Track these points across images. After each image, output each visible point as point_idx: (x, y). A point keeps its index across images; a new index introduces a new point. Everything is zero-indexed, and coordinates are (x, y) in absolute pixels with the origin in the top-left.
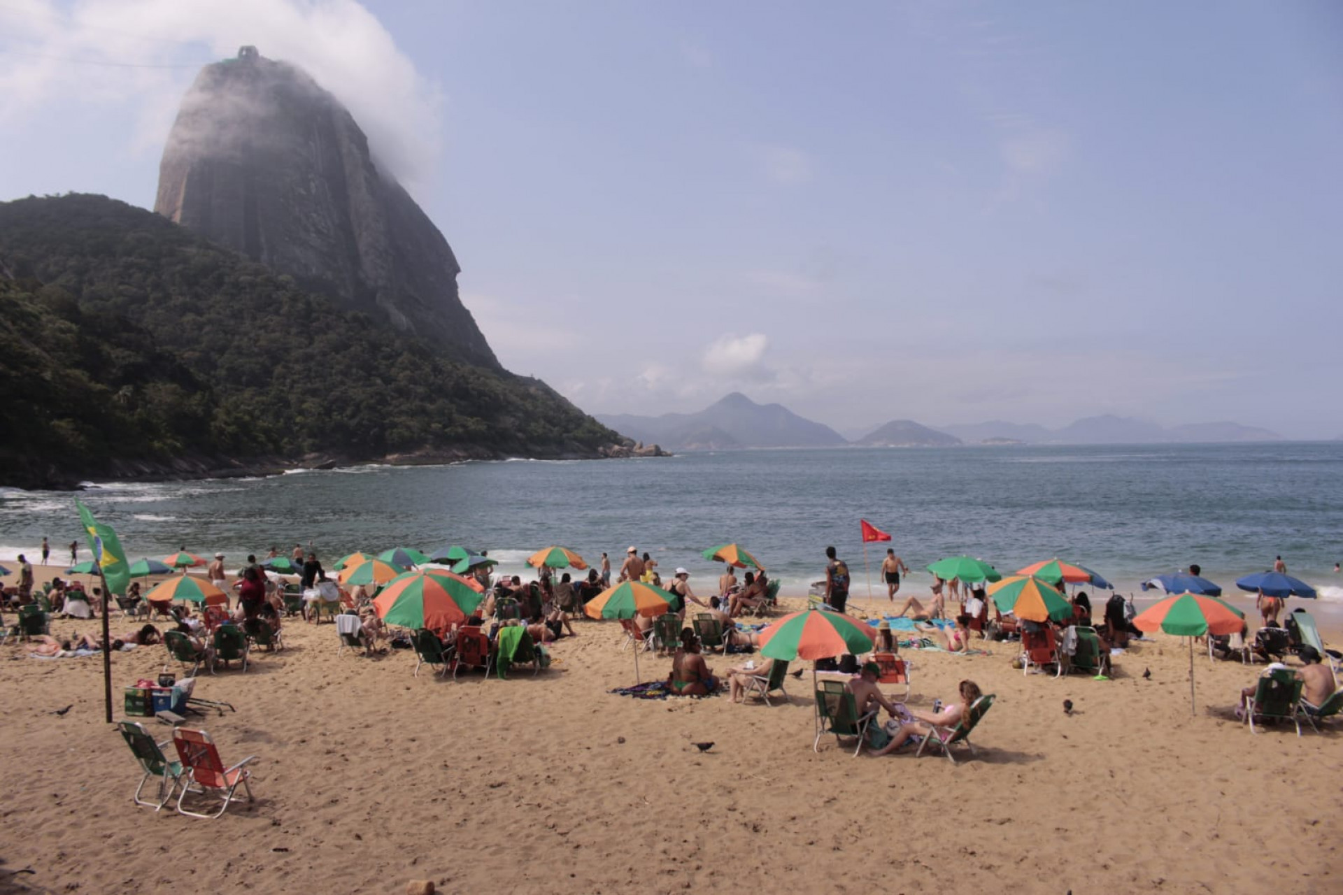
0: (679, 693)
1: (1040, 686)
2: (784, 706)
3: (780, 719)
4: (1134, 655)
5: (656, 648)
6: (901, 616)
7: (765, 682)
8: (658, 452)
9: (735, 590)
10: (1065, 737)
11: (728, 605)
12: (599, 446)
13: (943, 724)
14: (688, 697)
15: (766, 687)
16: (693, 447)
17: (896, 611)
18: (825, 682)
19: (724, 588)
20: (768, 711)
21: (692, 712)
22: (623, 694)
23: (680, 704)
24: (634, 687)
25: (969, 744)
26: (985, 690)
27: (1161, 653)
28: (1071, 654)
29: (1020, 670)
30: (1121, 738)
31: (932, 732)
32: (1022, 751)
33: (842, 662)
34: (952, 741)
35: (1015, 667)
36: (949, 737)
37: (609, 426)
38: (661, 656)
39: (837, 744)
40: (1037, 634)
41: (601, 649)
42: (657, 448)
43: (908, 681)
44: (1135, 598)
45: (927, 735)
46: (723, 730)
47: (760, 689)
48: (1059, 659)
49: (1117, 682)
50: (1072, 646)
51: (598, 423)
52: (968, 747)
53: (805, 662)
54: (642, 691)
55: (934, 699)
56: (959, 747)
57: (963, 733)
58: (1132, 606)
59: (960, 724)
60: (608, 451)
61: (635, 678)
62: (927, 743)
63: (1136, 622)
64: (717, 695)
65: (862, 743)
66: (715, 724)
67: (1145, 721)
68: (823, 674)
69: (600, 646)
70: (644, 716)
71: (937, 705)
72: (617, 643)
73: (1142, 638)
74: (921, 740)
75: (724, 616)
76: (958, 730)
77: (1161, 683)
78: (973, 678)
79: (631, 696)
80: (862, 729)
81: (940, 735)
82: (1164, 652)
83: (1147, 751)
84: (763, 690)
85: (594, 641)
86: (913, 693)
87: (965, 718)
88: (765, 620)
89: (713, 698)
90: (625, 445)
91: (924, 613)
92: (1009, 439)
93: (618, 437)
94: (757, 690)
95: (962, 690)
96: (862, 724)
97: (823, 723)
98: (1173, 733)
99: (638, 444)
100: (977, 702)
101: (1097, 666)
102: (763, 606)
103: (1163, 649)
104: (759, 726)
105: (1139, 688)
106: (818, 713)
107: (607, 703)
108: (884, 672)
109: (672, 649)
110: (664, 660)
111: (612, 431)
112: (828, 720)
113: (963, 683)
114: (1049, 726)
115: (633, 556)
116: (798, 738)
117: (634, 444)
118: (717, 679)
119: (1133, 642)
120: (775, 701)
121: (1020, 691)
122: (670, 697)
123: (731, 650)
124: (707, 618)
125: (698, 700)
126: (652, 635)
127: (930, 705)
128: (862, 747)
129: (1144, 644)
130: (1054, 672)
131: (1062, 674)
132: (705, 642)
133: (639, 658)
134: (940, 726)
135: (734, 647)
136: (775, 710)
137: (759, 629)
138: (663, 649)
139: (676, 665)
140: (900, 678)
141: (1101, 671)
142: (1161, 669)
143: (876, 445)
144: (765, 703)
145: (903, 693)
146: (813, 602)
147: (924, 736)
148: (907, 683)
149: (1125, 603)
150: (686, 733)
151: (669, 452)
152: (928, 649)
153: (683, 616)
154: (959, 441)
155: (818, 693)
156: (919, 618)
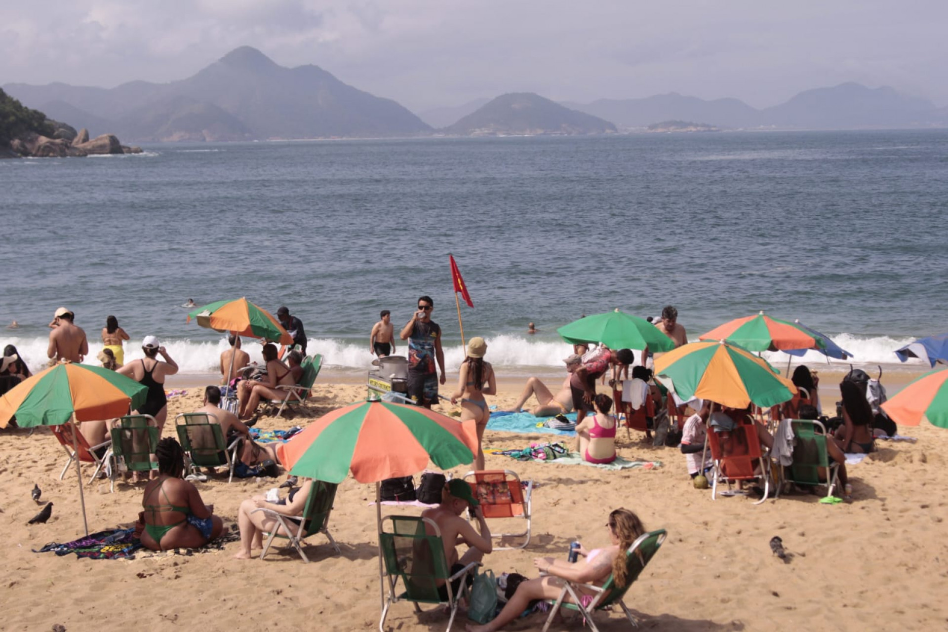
0: (155, 547)
1: (737, 516)
2: (330, 560)
3: (324, 581)
4: (882, 464)
5: (116, 474)
6: (518, 410)
7: (298, 523)
8: (115, 147)
9: (247, 374)
10: (776, 594)
11: (236, 398)
12: (11, 139)
13: (584, 579)
14: (170, 553)
15: (300, 531)
16: (175, 139)
17: (510, 402)
18: (394, 518)
19: (228, 373)
20: (305, 568)
21: (177, 577)
22: (60, 554)
23: (157, 566)
24: (80, 541)
25: (625, 610)
26: (651, 524)
27: (924, 460)
28: (785, 463)
29: (705, 491)
30: (862, 593)
31: (567, 594)
32: (708, 619)
33: (422, 486)
34: (599, 607)
35: (697, 487)
36: (595, 601)
37: (30, 103)
38: (124, 487)
39: (415, 619)
40: (731, 433)
41: (22, 479)
42: (114, 141)
43: (529, 513)
44: (883, 371)
45: (560, 599)
46: (230, 604)
47: (290, 535)
48: (767, 472)
49: (857, 505)
50: (788, 451)
51: (11, 100)
52: (624, 615)
53: (363, 486)
54: (93, 546)
55: (570, 540)
56: (612, 615)
57: (615, 594)
58: (880, 386)
59: (613, 577)
60: (28, 146)
61: (81, 526)
62: (559, 611)
63: (887, 408)
64: (219, 547)
65: (457, 615)
66: (217, 595)
67: (898, 566)
68: (392, 507)
69: (20, 475)
70: (98, 587)
71: (574, 550)
72: (50, 468)
73: (896, 437)
74: (550, 607)
75: (229, 417)
76: (607, 589)
77: (923, 507)
78: (631, 506)
79: (74, 555)
80: (455, 593)
81: (580, 598)
82: (928, 458)
83: (902, 612)
84: (295, 536)
85: (9, 466)
86: (534, 533)
87: (619, 569)
88: (297, 421)
89: (213, 553)
90: (58, 137)
91: (553, 403)
92: (691, 124)
93: (46, 122)
94: (286, 537)
95: (613, 525)
96: (455, 585)
97: (393, 586)
98: (942, 583)
99: (81, 134)
100: (637, 543)
101: (825, 481)
102: (293, 399)
103: (927, 454)
104: (289, 596)
105: (889, 514)
106: (385, 570)
107: (33, 569)
108: (490, 499)
109: (144, 474)
110: (130, 492)
111: (35, 112)
112: (400, 580)
113: (615, 513)
114: (749, 578)
115: (64, 323)
116: (354, 610)
117: (74, 134)
118: (219, 521)
119: (881, 443)
120: (315, 554)
121: (706, 524)
122: (140, 554)
123: (241, 473)
124: (202, 420)
125: (187, 557)
126: (109, 453)
127: (564, 550)
128: (455, 621)
129: (897, 446)
130: (757, 493)
131: (771, 495)
132: (199, 460)
133: (86, 493)
134: (579, 584)
135: (247, 468)
136: (315, 567)
137: (287, 436)
138: (129, 475)
139: (149, 502)
140: (517, 508)
141: (831, 490)
142: (924, 485)
143: (478, 133)
144: (300, 558)
145: (521, 532)
146: (376, 390)
147: (554, 599)
148: (527, 517)
149: (869, 383)
150: (168, 612)
151: (133, 146)
152: (561, 460)
153: (162, 420)
154: (612, 127)
155: (383, 536)
156: (546, 413)
